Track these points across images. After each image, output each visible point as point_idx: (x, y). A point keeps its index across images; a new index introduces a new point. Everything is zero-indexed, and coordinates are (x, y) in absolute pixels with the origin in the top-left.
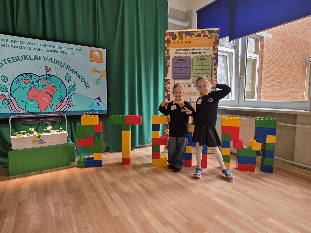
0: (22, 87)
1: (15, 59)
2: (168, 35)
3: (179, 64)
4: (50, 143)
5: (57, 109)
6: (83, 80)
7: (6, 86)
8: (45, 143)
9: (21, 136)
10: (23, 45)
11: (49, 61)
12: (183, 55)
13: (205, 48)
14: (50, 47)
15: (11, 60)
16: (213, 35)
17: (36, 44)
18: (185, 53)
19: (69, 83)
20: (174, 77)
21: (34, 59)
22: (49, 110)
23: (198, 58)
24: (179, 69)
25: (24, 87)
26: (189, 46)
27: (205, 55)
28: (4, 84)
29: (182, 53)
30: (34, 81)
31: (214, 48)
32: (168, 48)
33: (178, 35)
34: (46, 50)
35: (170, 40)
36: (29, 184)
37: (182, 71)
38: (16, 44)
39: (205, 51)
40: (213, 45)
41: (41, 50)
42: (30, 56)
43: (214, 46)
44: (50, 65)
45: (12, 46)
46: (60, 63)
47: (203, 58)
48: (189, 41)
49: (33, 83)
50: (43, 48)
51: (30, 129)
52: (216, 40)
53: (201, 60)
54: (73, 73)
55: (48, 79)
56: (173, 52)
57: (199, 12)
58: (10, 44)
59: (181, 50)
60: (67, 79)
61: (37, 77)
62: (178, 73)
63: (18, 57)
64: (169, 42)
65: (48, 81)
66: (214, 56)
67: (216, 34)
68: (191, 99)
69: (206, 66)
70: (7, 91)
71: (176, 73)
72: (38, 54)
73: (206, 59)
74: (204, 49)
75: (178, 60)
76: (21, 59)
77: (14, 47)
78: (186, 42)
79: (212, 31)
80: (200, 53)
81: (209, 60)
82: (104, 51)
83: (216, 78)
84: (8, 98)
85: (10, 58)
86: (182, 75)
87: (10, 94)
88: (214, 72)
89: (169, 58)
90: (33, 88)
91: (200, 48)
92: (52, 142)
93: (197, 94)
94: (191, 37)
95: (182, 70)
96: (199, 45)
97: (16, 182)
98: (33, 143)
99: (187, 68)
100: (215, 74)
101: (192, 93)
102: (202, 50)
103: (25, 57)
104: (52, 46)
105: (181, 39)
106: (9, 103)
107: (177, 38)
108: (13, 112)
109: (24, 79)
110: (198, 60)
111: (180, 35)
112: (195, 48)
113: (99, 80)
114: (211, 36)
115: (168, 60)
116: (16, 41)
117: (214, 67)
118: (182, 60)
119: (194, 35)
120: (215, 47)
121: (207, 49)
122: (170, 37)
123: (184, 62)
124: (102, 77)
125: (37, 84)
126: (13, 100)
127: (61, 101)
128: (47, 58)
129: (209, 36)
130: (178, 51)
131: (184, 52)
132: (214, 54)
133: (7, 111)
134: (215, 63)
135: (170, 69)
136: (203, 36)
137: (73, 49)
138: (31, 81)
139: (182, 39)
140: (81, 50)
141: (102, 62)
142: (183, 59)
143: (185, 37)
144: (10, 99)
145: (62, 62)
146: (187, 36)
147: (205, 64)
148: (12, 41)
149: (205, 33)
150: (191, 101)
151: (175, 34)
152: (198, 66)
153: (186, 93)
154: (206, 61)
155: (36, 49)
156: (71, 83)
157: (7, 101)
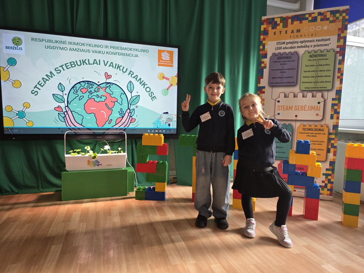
0: (79, 97)
1: (73, 64)
2: (265, 23)
4: (107, 165)
5: (116, 124)
6: (148, 89)
7: (63, 96)
8: (101, 165)
9: (76, 155)
10: (82, 47)
11: (109, 66)
12: (287, 51)
13: (324, 38)
14: (111, 48)
16: (338, 18)
17: (95, 46)
18: (291, 48)
19: (131, 93)
20: (271, 83)
21: (93, 64)
22: (107, 126)
23: (311, 54)
24: (280, 71)
25: (81, 97)
26: (297, 36)
27: (322, 48)
28: (61, 93)
29: (285, 48)
30: (93, 90)
31: (339, 38)
32: (264, 42)
33: (280, 21)
34: (107, 53)
35: (268, 30)
37: (285, 75)
38: (75, 47)
39: (323, 43)
40: (337, 32)
41: (101, 52)
42: (89, 60)
43: (338, 35)
45: (70, 49)
46: (121, 68)
47: (319, 53)
48: (297, 30)
49: (91, 93)
50: (104, 50)
51: (86, 148)
52: (342, 26)
53: (315, 56)
54: (136, 80)
55: (108, 88)
56: (271, 47)
58: (69, 46)
59: (284, 43)
60: (129, 89)
61: (96, 86)
62: (279, 78)
63: (76, 61)
64: (266, 33)
65: (107, 90)
66: (338, 50)
67: (344, 14)
68: (296, 116)
69: (324, 65)
70: (64, 102)
71: (274, 78)
72: (98, 57)
73: (325, 55)
74: (323, 40)
76: (79, 64)
77: (72, 50)
78: (293, 31)
79: (338, 11)
80: (315, 46)
81: (331, 56)
82: (175, 51)
83: (340, 84)
84: (64, 110)
85: (68, 63)
86: (285, 80)
87: (66, 105)
88: (337, 75)
89: (265, 56)
90: (90, 99)
91: (315, 39)
92: (109, 165)
93: (307, 109)
94: (301, 22)
95: (285, 72)
96: (314, 34)
97: (68, 208)
98: (88, 164)
99: (292, 69)
100: (338, 77)
101: (299, 107)
102: (319, 41)
103: (84, 62)
104: (114, 48)
105: (285, 27)
106: (65, 116)
107: (279, 25)
108: (69, 127)
109: (82, 87)
110: (311, 56)
111: (284, 21)
112: (306, 39)
113: (168, 89)
114: (335, 18)
115: (263, 60)
116: (75, 43)
117: (338, 66)
118: (284, 58)
119: (307, 19)
120: (341, 36)
121: (327, 40)
122: (268, 26)
123: (288, 61)
124: (171, 85)
125: (95, 94)
126: (69, 112)
127: (121, 115)
128: (108, 62)
129: (331, 19)
130: (280, 46)
131: (289, 45)
132: (338, 47)
133: (62, 125)
134: (340, 61)
135: (266, 72)
136: (322, 20)
137: (138, 50)
138: (89, 90)
139: (287, 27)
140: (147, 51)
141: (172, 66)
142: (287, 56)
143: (291, 24)
144: (67, 112)
145: (124, 67)
146: (295, 23)
147: (321, 62)
148: (71, 43)
149: (325, 14)
150: (298, 118)
151: (276, 20)
152: (310, 66)
153: (289, 106)
154: (325, 58)
155: (96, 52)
156: (134, 94)
157: (63, 114)
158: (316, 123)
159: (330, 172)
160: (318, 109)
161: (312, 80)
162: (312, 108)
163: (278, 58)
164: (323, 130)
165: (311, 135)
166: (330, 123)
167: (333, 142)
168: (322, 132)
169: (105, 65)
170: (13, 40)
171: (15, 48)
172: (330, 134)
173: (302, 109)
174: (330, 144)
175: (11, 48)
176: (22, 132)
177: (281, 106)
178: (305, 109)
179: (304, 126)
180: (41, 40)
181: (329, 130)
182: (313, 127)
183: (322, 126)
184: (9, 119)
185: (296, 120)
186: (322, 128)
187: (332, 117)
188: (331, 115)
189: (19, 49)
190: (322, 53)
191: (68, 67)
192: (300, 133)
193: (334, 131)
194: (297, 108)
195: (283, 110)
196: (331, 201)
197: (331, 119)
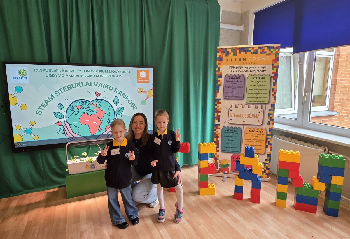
0: (75, 113)
1: (70, 87)
2: (220, 52)
3: (232, 83)
5: (106, 131)
6: (130, 102)
7: (62, 114)
8: (97, 167)
10: (76, 73)
11: (99, 86)
12: (237, 73)
13: (263, 66)
14: (99, 72)
15: (66, 89)
16: (272, 52)
17: (87, 71)
18: (239, 71)
19: (117, 106)
20: (225, 97)
21: (86, 86)
22: (99, 133)
23: (254, 77)
24: (232, 88)
25: (77, 113)
26: (244, 63)
27: (262, 73)
28: (61, 111)
29: (235, 71)
30: (86, 106)
31: (273, 67)
32: (219, 66)
33: (231, 51)
34: (97, 76)
35: (222, 57)
36: (85, 210)
37: (235, 91)
38: (70, 73)
39: (262, 69)
40: (272, 62)
41: (92, 76)
42: (82, 83)
43: (273, 64)
44: (100, 90)
45: (67, 76)
46: (109, 87)
47: (259, 76)
48: (244, 59)
49: (85, 108)
50: (94, 74)
51: (83, 154)
52: (275, 58)
53: (257, 79)
54: (121, 95)
55: (98, 104)
56: (225, 70)
57: (257, 14)
58: (65, 73)
59: (234, 67)
60: (115, 102)
61: (88, 103)
62: (231, 93)
63: (72, 85)
64: (220, 59)
65: (98, 105)
66: (273, 75)
67: (277, 50)
68: (244, 121)
69: (263, 86)
70: (63, 118)
71: (228, 93)
72: (89, 79)
73: (264, 79)
74: (261, 67)
75: (230, 79)
76: (74, 86)
78: (240, 59)
79: (272, 47)
80: (256, 71)
81: (268, 79)
82: (151, 70)
83: (274, 99)
84: (63, 124)
85: (65, 87)
86: (235, 95)
87: (65, 120)
88: (272, 93)
89: (220, 76)
90: (84, 113)
91: (256, 66)
92: (102, 167)
93: (251, 117)
94: (246, 53)
95: (235, 89)
96: (255, 63)
98: (86, 168)
99: (240, 87)
100: (273, 95)
101: (246, 115)
102: (259, 68)
103: (78, 85)
104: (102, 71)
105: (235, 56)
106: (65, 129)
107: (230, 54)
108: (68, 137)
109: (77, 105)
110: (253, 78)
111: (234, 51)
112: (250, 66)
113: (146, 100)
114: (270, 52)
115: (219, 79)
116: (70, 70)
117: (272, 87)
118: (235, 78)
119: (250, 51)
120: (275, 65)
121: (265, 68)
122: (222, 54)
123: (237, 81)
124: (148, 96)
125: (88, 109)
126: (68, 125)
127: (109, 123)
128: (97, 83)
129: (268, 52)
130: (231, 69)
131: (238, 70)
132: (272, 73)
133: (63, 136)
134: (274, 83)
135: (221, 88)
136: (261, 53)
137: (121, 72)
138: (83, 106)
140: (129, 72)
141: (149, 82)
142: (237, 77)
143: (239, 54)
144: (66, 125)
145: (110, 86)
146: (242, 53)
147: (261, 83)
148: (67, 71)
149: (263, 49)
150: (245, 123)
151: (228, 50)
152: (253, 85)
153: (239, 114)
154: (263, 80)
155: (88, 76)
156: (119, 106)
157: (63, 127)
158: (258, 127)
159: (268, 162)
160: (259, 117)
161: (255, 96)
162: (255, 116)
163: (230, 78)
164: (262, 132)
165: (254, 135)
166: (268, 127)
167: (269, 140)
168: (261, 133)
169: (96, 86)
170: (19, 72)
171: (20, 79)
172: (267, 135)
173: (248, 116)
174: (268, 142)
175: (18, 78)
176: (30, 145)
177: (233, 114)
178: (250, 117)
179: (249, 129)
180: (42, 70)
181: (267, 132)
182: (256, 130)
183: (262, 129)
184: (18, 135)
185: (244, 125)
186: (262, 130)
187: (269, 123)
188: (268, 121)
189: (24, 79)
190: (261, 77)
191: (65, 90)
192: (246, 134)
193: (270, 133)
194: (244, 116)
195: (234, 117)
196: (268, 182)
197: (268, 124)
